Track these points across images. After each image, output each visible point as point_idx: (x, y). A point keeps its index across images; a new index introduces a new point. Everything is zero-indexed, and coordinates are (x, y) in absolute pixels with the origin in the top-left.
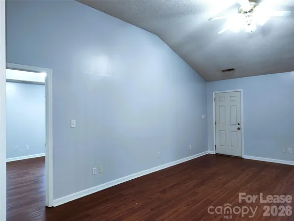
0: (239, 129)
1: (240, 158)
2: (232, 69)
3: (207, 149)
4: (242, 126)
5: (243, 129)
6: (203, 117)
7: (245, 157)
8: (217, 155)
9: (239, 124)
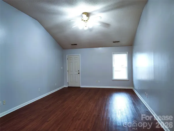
0: (79, 73)
1: (79, 87)
2: (76, 44)
3: (64, 85)
4: (80, 72)
5: (80, 73)
6: (62, 68)
7: (81, 87)
8: (69, 87)
9: (79, 71)
